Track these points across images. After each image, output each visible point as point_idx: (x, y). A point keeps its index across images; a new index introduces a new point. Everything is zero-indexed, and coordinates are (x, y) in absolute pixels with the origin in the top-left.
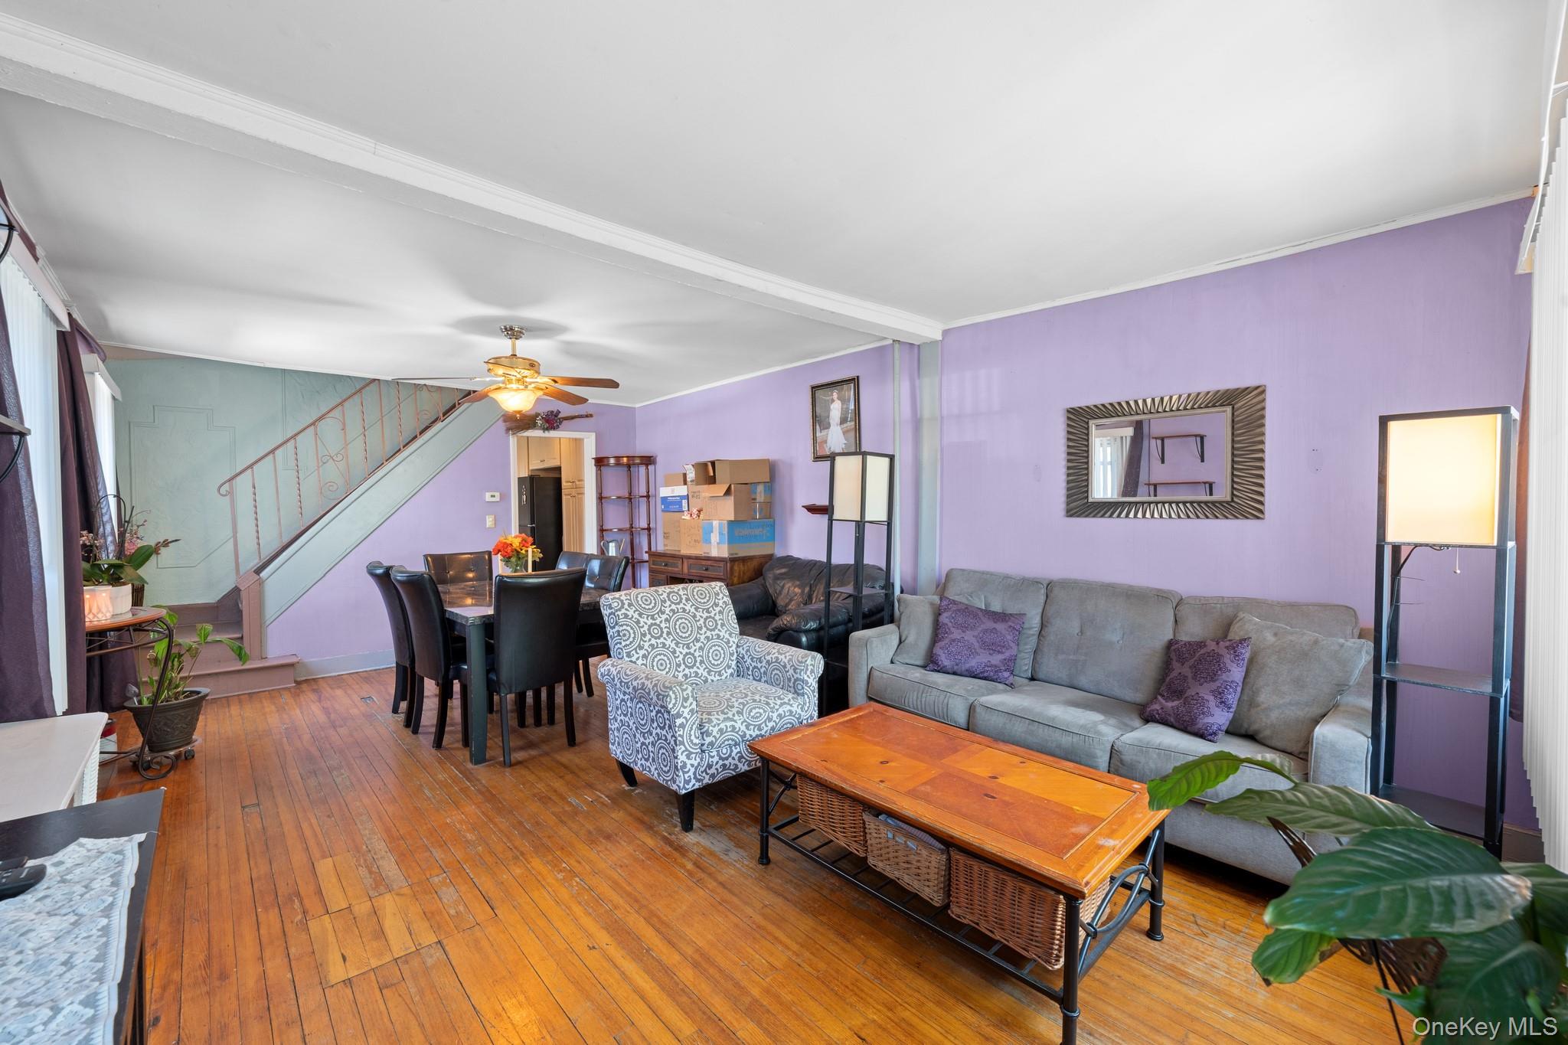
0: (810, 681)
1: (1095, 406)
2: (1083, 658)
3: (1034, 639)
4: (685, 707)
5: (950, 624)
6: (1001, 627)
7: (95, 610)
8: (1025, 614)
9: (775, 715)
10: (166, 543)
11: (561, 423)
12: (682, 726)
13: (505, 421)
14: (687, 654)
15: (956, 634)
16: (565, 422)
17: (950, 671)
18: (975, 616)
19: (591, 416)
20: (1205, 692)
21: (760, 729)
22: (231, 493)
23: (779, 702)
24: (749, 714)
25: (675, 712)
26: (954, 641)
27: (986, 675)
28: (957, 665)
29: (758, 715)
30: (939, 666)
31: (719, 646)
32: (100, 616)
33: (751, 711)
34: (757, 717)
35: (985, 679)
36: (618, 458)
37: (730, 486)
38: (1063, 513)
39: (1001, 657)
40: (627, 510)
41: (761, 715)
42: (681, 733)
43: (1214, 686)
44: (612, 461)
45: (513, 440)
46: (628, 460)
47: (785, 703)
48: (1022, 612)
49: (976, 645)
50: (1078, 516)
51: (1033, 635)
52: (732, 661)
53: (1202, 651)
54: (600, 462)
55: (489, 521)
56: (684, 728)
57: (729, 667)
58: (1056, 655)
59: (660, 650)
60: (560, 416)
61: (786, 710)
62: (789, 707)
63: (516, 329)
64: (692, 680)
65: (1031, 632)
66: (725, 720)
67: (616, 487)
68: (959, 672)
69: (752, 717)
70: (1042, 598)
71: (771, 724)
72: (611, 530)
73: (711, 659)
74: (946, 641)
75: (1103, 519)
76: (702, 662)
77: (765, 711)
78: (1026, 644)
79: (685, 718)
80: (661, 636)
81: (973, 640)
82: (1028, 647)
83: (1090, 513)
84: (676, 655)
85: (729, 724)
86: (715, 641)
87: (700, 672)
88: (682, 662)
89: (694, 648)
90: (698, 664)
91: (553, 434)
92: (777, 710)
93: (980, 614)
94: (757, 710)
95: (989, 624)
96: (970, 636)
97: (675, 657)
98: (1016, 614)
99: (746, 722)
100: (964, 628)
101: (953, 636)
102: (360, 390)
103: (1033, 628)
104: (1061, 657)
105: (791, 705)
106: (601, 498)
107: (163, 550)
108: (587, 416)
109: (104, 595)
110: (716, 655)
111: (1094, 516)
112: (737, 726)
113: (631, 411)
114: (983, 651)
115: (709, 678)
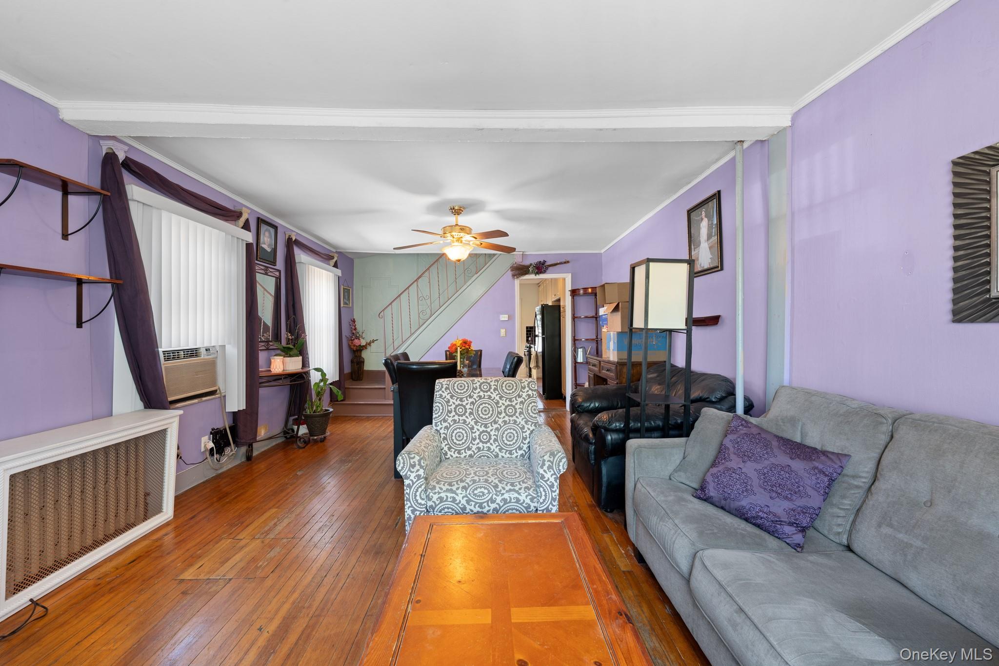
0: (548, 475)
2: (918, 543)
3: (859, 494)
4: (412, 472)
5: (732, 449)
6: (798, 465)
7: (275, 367)
8: (849, 456)
9: (499, 499)
10: (373, 341)
11: (547, 268)
12: (409, 486)
13: (512, 271)
14: (484, 431)
16: (550, 268)
17: (717, 504)
18: (767, 446)
19: (568, 262)
21: (481, 506)
22: (383, 317)
23: (509, 487)
24: (473, 492)
25: (404, 474)
26: (728, 469)
27: (759, 521)
28: (725, 499)
29: (481, 494)
31: (514, 430)
32: (276, 369)
33: (476, 489)
34: (479, 496)
35: (758, 526)
36: (585, 289)
37: (619, 303)
39: (786, 504)
40: (594, 326)
41: (484, 495)
42: (408, 491)
44: (582, 292)
45: (517, 282)
46: (592, 290)
47: (514, 490)
48: (845, 452)
49: (756, 482)
51: (857, 487)
52: (525, 444)
54: (574, 293)
55: (503, 331)
56: (410, 488)
57: (520, 448)
58: (879, 525)
59: (461, 425)
60: (547, 264)
61: (512, 496)
62: (516, 495)
63: (457, 208)
64: (485, 453)
65: (855, 482)
66: (447, 491)
67: (585, 310)
68: (727, 508)
69: (474, 495)
70: (883, 438)
71: (493, 506)
72: (581, 340)
73: (504, 439)
76: (495, 440)
77: (489, 493)
78: (844, 497)
79: (412, 481)
80: (464, 414)
81: (753, 475)
82: (846, 502)
84: (474, 431)
85: (450, 495)
86: (512, 425)
87: (492, 448)
88: (477, 437)
89: (491, 428)
90: (492, 441)
91: (542, 276)
92: (503, 494)
93: (775, 443)
94: (483, 490)
95: (782, 459)
96: (750, 468)
97: (472, 433)
98: (833, 453)
99: (467, 497)
100: (745, 457)
101: (729, 464)
102: (437, 261)
103: (860, 477)
104: (886, 530)
105: (519, 494)
106: (574, 318)
107: (372, 344)
108: (565, 263)
109: (278, 360)
110: (510, 437)
112: (458, 498)
113: (598, 256)
114: (762, 490)
115: (500, 454)
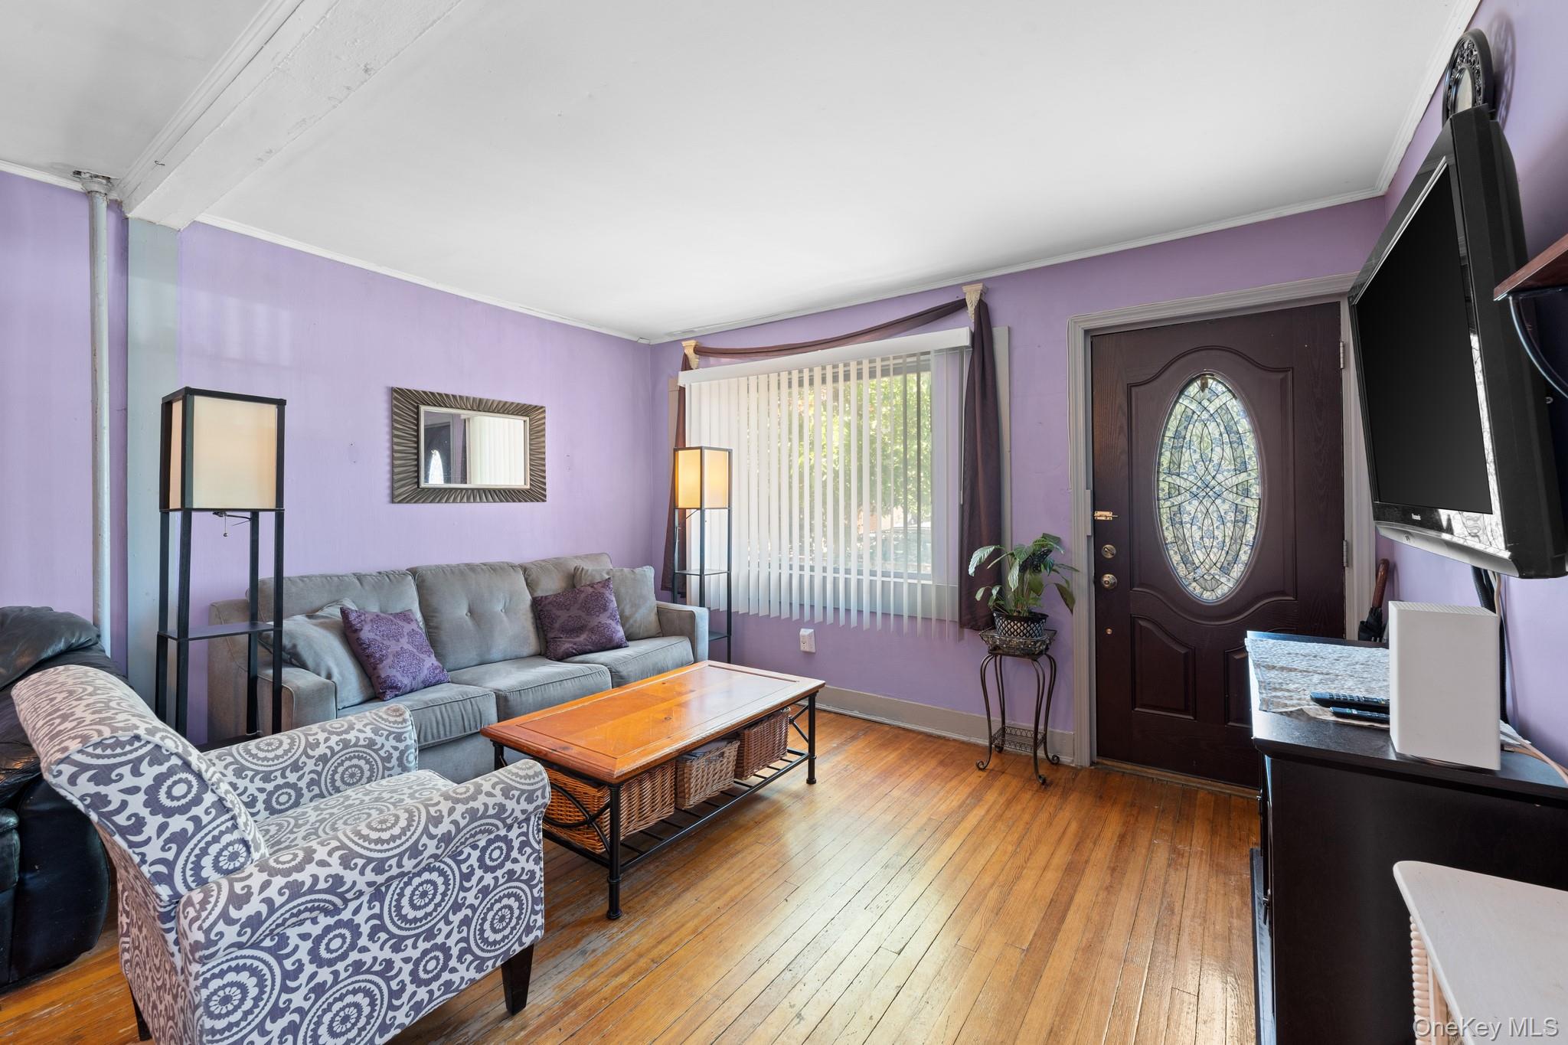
1: (425, 392)
15: (394, 647)
20: (604, 619)
30: (400, 688)
38: (387, 499)
43: (608, 614)
50: (407, 502)
53: (583, 595)
74: (391, 658)
75: (432, 505)
83: (419, 499)
111: (423, 502)
